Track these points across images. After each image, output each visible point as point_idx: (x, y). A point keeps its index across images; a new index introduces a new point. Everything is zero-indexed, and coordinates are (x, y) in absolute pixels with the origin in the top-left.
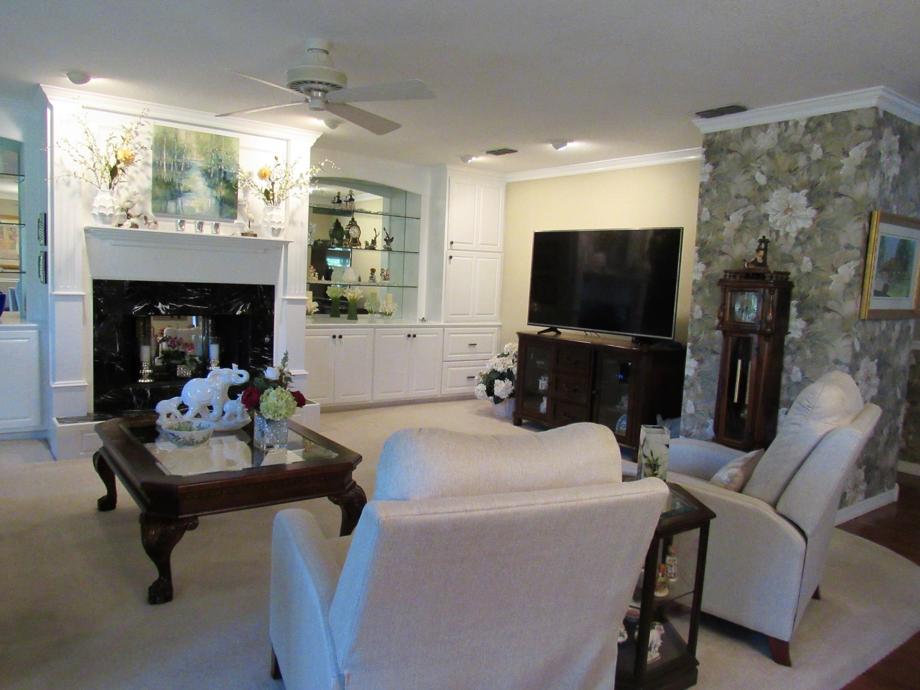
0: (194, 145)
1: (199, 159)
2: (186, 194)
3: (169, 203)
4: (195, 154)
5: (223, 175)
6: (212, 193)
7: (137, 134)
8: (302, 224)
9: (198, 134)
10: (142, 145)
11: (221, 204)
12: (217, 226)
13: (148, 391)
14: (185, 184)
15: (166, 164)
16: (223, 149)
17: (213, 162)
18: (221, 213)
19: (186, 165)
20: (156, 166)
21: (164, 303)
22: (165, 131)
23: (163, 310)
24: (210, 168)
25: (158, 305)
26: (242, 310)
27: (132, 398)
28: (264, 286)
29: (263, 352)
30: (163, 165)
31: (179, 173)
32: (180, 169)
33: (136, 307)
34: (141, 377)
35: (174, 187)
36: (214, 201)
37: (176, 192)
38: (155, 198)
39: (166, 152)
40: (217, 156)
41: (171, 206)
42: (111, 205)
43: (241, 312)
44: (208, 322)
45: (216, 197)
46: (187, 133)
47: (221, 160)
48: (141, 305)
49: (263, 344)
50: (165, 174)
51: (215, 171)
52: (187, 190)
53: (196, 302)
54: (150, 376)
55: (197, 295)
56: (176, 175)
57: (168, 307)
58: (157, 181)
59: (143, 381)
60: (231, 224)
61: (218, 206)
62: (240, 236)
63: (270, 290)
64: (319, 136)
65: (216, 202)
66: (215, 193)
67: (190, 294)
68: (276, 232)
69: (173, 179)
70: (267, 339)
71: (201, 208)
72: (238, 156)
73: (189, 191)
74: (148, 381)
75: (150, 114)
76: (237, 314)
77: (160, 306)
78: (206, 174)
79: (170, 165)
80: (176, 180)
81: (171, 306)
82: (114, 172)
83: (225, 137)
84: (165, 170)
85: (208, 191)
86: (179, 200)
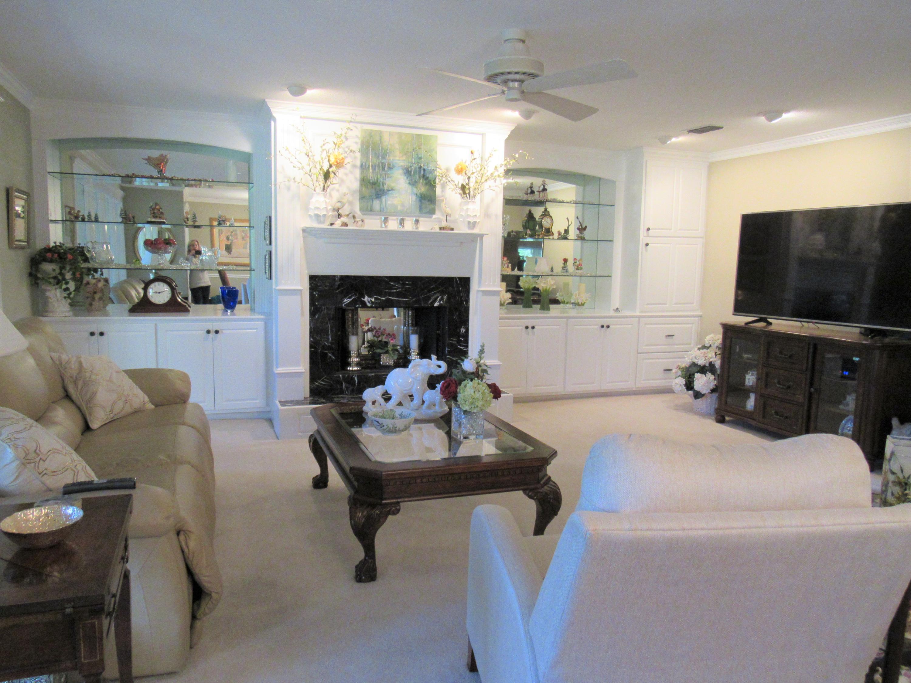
0: (397, 146)
1: (401, 159)
2: (390, 192)
3: (374, 202)
4: (397, 153)
5: (422, 172)
6: (412, 189)
7: (347, 139)
8: (497, 216)
9: (400, 135)
10: (351, 148)
11: (420, 201)
12: (417, 221)
13: (356, 379)
14: (389, 183)
15: (372, 165)
16: (422, 147)
17: (413, 160)
18: (421, 208)
19: (389, 164)
20: (363, 167)
21: (370, 296)
22: (371, 134)
23: (369, 302)
24: (411, 167)
25: (364, 298)
26: (440, 301)
27: (342, 384)
28: (460, 278)
29: (459, 342)
30: (369, 166)
31: (384, 172)
32: (383, 169)
33: (345, 300)
34: (349, 364)
35: (379, 186)
36: (414, 198)
37: (380, 190)
38: (362, 198)
39: (372, 154)
40: (417, 154)
41: (376, 204)
42: (324, 206)
43: (438, 304)
44: (409, 314)
45: (417, 194)
46: (391, 134)
47: (420, 158)
48: (349, 298)
49: (458, 335)
50: (371, 176)
51: (415, 168)
52: (390, 189)
53: (398, 295)
54: (358, 364)
55: (399, 288)
56: (381, 174)
57: (373, 300)
58: (364, 181)
59: (351, 369)
60: (431, 219)
61: (418, 204)
62: (438, 230)
63: (465, 282)
64: (513, 128)
65: (416, 199)
66: (415, 190)
67: (391, 288)
68: (471, 225)
69: (377, 179)
70: (463, 330)
71: (403, 205)
72: (436, 153)
73: (392, 189)
74: (356, 368)
75: (359, 119)
76: (435, 305)
77: (366, 299)
78: (408, 172)
79: (375, 166)
80: (381, 180)
81: (376, 299)
82: (327, 176)
83: (425, 136)
84: (371, 171)
85: (409, 189)
86: (383, 199)
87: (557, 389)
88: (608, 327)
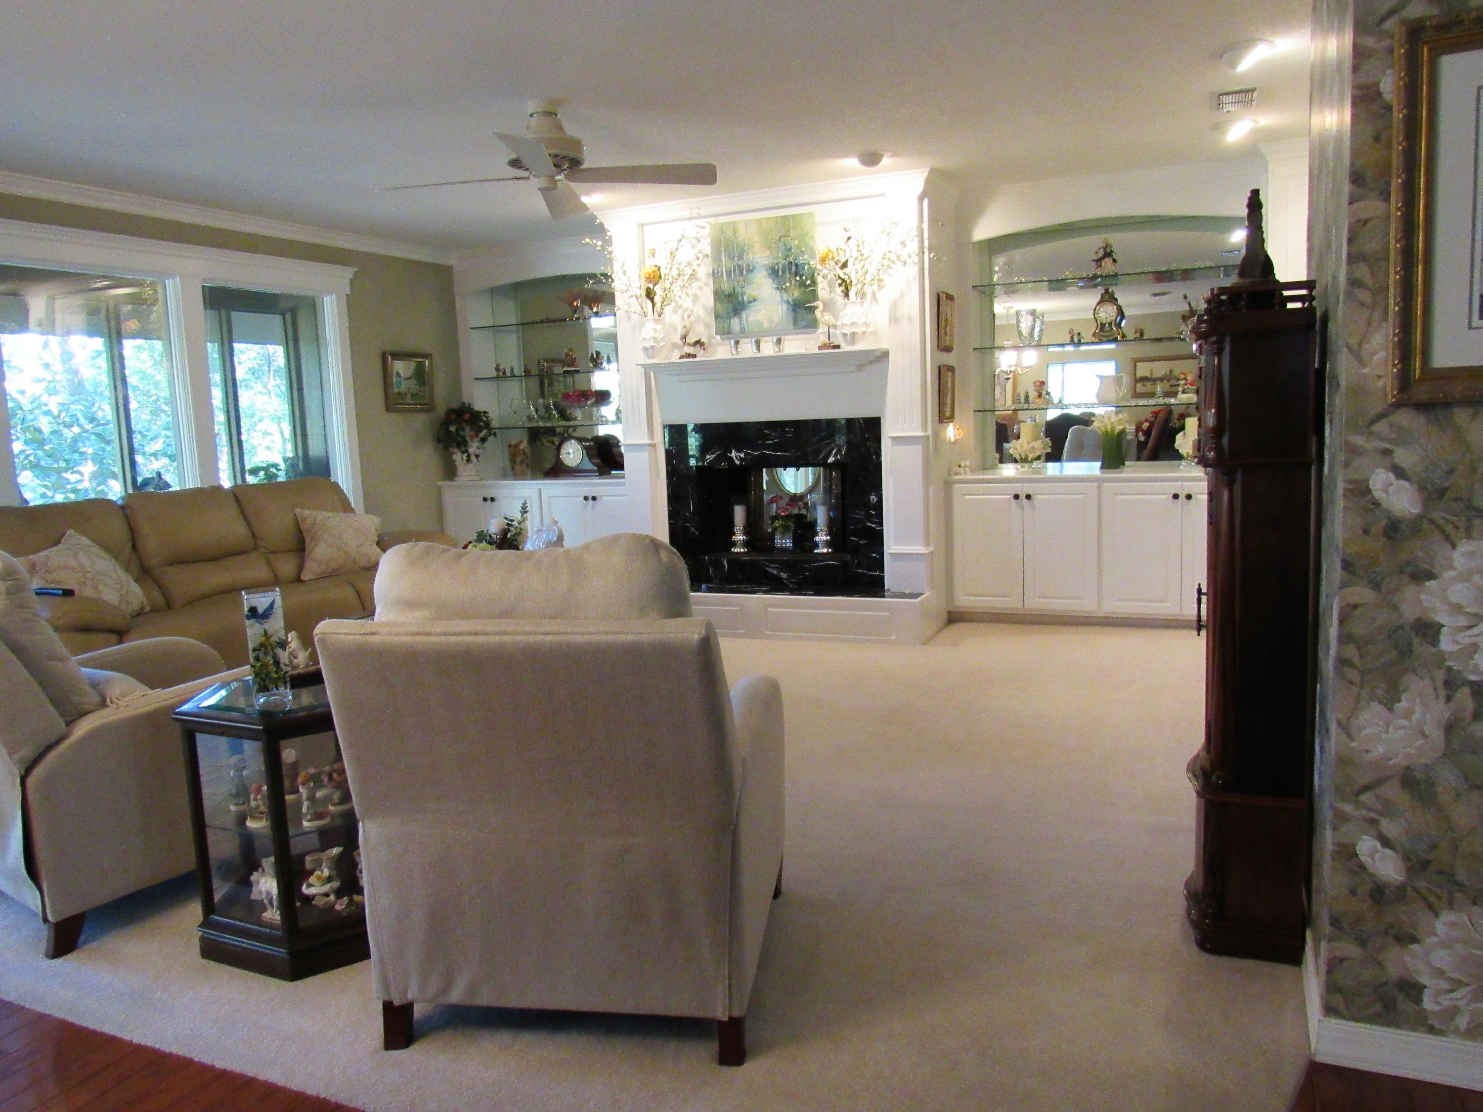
0: (757, 238)
1: (764, 255)
2: (752, 304)
3: (732, 320)
4: (757, 247)
5: (794, 269)
6: (782, 297)
7: (699, 241)
8: (910, 319)
9: (759, 221)
10: (704, 252)
11: (794, 311)
12: (779, 341)
13: (725, 563)
14: (750, 292)
15: (726, 270)
16: (792, 233)
17: (780, 254)
18: (795, 323)
19: (748, 266)
20: (716, 275)
21: (739, 450)
22: (722, 229)
23: (737, 458)
24: (778, 264)
25: (731, 453)
26: (835, 455)
27: (709, 570)
28: (865, 420)
29: (869, 517)
30: (722, 273)
31: (742, 279)
32: (741, 273)
33: (708, 457)
34: (734, 544)
35: (737, 298)
36: (785, 307)
37: (739, 304)
38: (717, 317)
39: (725, 257)
40: (785, 245)
41: (735, 323)
43: (834, 459)
45: (788, 302)
46: (747, 223)
47: (790, 249)
48: (713, 454)
49: (867, 506)
50: (726, 286)
51: (784, 266)
52: (752, 299)
53: (775, 447)
55: (775, 438)
56: (738, 281)
57: (742, 455)
58: (719, 295)
59: (736, 550)
60: (813, 335)
61: (791, 314)
62: (817, 351)
63: (872, 426)
64: (926, 174)
65: (788, 309)
66: (785, 296)
67: (766, 437)
69: (734, 289)
70: (873, 498)
71: (770, 320)
72: (812, 237)
73: (755, 300)
75: (704, 212)
76: (829, 461)
77: (734, 454)
78: (774, 272)
79: (731, 272)
80: (739, 290)
81: (746, 454)
82: (650, 295)
83: (793, 216)
84: (725, 279)
85: (777, 295)
86: (744, 315)
87: (1087, 605)
88: (1189, 497)
